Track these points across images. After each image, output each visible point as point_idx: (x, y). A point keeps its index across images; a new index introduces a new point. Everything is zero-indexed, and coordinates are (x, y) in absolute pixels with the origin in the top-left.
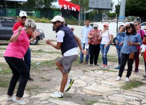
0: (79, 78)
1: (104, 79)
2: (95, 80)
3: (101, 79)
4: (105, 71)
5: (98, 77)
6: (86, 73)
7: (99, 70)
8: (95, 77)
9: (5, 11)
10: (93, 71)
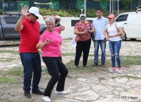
0: (91, 89)
1: (126, 90)
2: (113, 91)
3: (121, 89)
4: (131, 79)
5: (118, 87)
6: (103, 81)
7: (122, 77)
8: (114, 86)
9: (16, 5)
10: (113, 78)
